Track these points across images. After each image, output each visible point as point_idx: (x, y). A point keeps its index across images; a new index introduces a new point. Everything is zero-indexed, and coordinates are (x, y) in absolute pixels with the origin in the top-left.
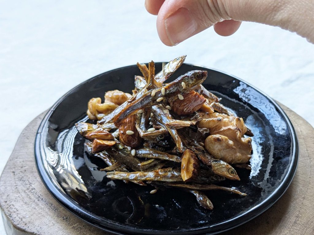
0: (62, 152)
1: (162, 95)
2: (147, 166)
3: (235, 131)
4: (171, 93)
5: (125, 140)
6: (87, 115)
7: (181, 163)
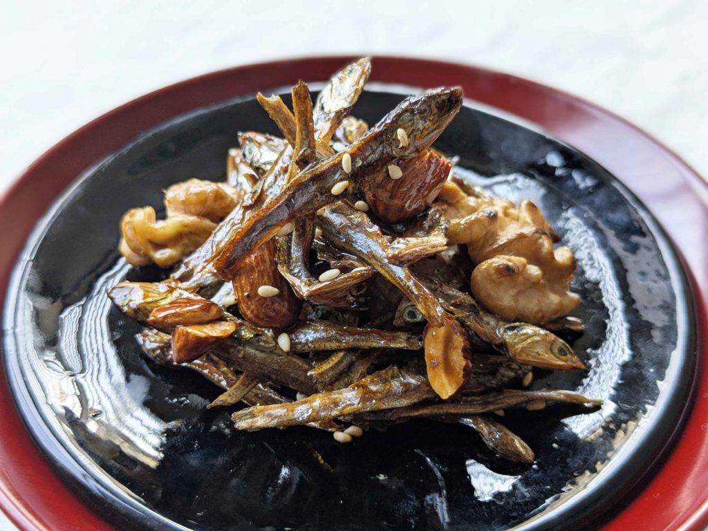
0: (83, 371)
1: (345, 174)
2: (331, 373)
3: (534, 238)
4: (369, 165)
5: (255, 312)
6: (120, 256)
7: (422, 350)
